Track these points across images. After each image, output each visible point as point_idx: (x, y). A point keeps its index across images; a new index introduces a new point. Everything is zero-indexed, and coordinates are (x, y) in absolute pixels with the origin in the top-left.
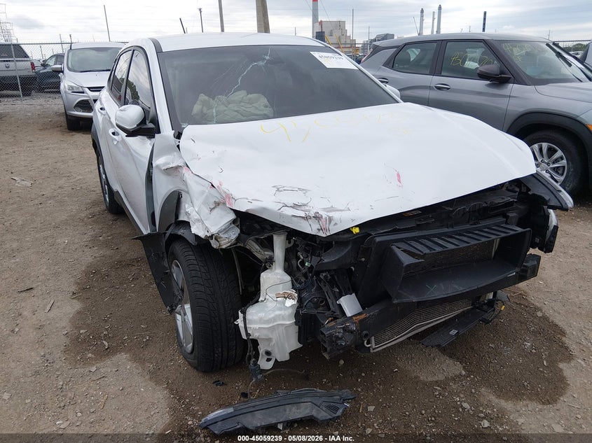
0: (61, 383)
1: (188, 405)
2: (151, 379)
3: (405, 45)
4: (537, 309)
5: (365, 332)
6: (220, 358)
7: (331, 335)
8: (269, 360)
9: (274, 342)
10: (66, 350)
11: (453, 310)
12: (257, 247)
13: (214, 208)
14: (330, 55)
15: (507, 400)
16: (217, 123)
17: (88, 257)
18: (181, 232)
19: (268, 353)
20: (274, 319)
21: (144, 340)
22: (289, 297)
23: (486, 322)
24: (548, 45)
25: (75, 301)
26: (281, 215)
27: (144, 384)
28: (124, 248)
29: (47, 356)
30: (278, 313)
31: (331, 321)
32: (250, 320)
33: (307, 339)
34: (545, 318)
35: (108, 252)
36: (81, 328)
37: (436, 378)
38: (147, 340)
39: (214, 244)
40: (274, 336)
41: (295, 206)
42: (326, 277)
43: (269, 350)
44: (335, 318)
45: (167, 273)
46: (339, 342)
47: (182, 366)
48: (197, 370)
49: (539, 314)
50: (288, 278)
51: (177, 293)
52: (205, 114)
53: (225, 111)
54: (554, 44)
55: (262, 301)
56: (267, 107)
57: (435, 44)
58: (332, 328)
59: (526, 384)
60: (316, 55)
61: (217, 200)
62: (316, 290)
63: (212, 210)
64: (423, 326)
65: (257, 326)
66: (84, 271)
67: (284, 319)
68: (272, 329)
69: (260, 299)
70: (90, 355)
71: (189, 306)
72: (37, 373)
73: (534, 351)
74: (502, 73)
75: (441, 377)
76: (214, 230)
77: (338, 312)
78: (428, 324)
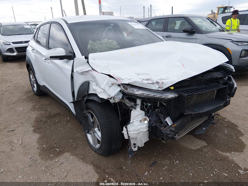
0: (44, 168)
1: (104, 170)
2: (83, 162)
3: (152, 20)
4: (225, 119)
5: (177, 131)
6: (113, 149)
7: (166, 133)
8: (135, 147)
9: (139, 139)
10: (40, 155)
11: (202, 120)
12: (128, 101)
13: (111, 86)
14: (135, 23)
15: (226, 152)
16: (100, 52)
17: (34, 115)
18: (92, 98)
19: (134, 144)
20: (139, 129)
21: (74, 146)
22: (145, 119)
23: (214, 124)
24: (207, 18)
25: (35, 134)
26: (143, 84)
27: (81, 164)
28: (49, 110)
29: (32, 158)
30: (140, 127)
31: (164, 128)
32: (129, 131)
33: (153, 137)
34: (228, 122)
35: (43, 112)
36: (42, 145)
37: (197, 148)
38: (76, 146)
39: (112, 101)
40: (139, 137)
41: (147, 80)
42: (158, 111)
43: (135, 143)
44: (165, 127)
45: (85, 116)
46: (169, 136)
47: (95, 155)
48: (102, 156)
49: (226, 120)
50: (143, 112)
51: (90, 124)
52: (94, 49)
53: (101, 47)
54: (209, 18)
55: (131, 123)
56: (117, 45)
57: (164, 19)
58: (165, 130)
59: (231, 146)
60: (130, 23)
61: (113, 83)
62: (155, 116)
63: (110, 87)
64: (193, 127)
65: (132, 133)
66: (35, 121)
67: (143, 129)
68: (138, 133)
69: (131, 122)
70: (52, 155)
71: (97, 129)
72: (30, 166)
73: (229, 134)
74: (192, 30)
75: (199, 147)
76: (112, 95)
77: (166, 124)
78: (194, 126)
